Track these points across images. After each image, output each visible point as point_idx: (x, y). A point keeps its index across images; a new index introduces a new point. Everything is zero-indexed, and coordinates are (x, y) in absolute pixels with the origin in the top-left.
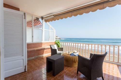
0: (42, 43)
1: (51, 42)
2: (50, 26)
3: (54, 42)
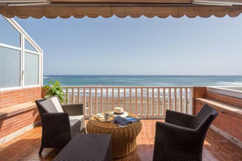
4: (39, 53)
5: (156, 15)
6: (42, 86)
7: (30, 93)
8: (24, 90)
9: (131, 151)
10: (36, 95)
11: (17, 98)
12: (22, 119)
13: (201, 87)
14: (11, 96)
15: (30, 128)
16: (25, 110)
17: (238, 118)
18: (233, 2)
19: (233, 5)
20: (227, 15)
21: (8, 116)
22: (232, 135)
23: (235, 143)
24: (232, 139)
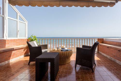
0: (5, 41)
1: (22, 39)
2: (18, 14)
3: (25, 39)
4: (26, 23)
5: (79, 5)
6: (27, 38)
7: (22, 41)
8: (19, 40)
9: (68, 62)
10: (25, 42)
11: (16, 43)
12: (19, 52)
13: (101, 39)
14: (13, 42)
15: (22, 57)
16: (20, 48)
17: (112, 49)
18: (110, 1)
19: (111, 2)
20: (109, 6)
21: (14, 49)
22: (110, 56)
23: (111, 59)
24: (110, 58)
